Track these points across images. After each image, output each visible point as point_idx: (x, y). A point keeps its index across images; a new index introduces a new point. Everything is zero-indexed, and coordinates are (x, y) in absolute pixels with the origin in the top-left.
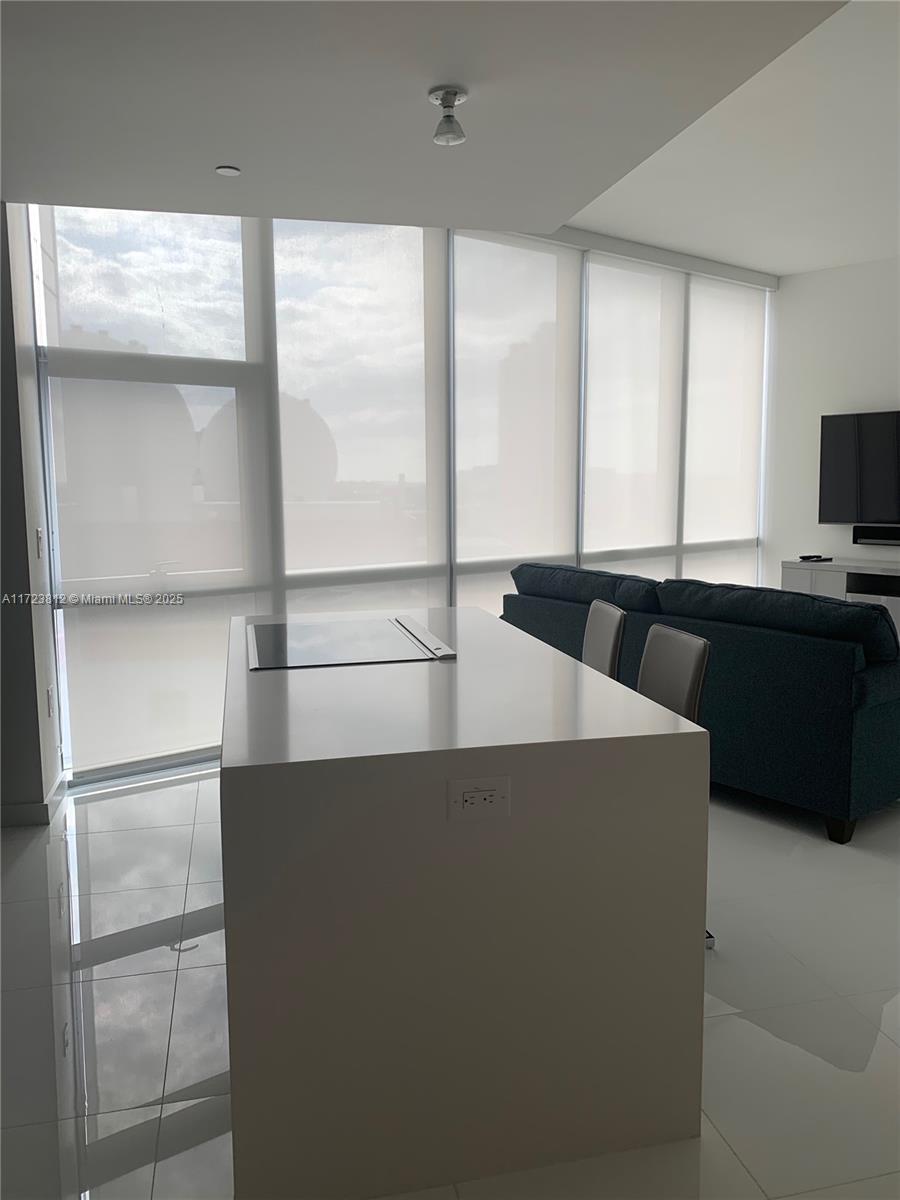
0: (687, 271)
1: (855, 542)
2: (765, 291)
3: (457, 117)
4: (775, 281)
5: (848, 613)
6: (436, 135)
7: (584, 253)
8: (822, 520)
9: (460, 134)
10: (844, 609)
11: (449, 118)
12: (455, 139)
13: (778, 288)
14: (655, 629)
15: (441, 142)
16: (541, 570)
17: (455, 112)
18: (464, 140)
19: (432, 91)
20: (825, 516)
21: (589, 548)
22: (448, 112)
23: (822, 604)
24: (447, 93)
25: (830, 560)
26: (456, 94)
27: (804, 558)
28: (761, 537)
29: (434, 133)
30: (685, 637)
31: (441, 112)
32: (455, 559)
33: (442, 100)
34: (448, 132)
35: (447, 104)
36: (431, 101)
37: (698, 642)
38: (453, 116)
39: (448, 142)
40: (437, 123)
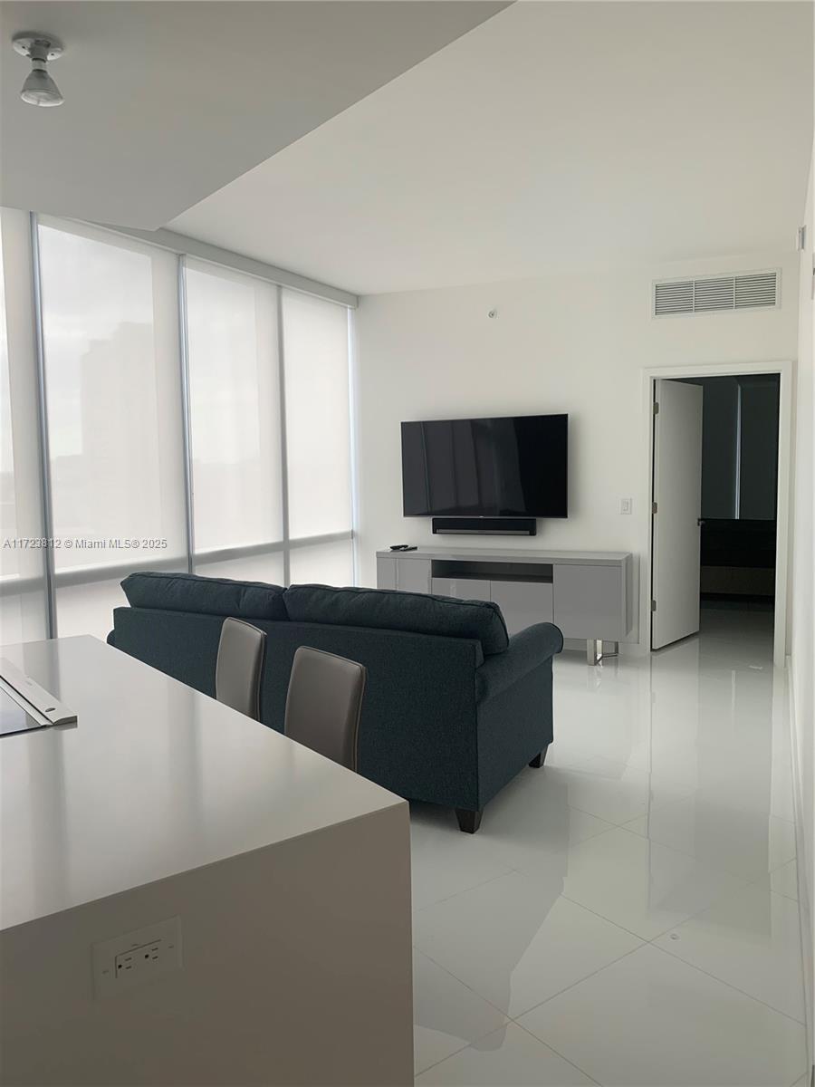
0: (279, 284)
1: (434, 532)
2: (346, 308)
3: (50, 74)
4: (355, 300)
5: (467, 611)
6: (24, 91)
7: (180, 257)
8: (406, 514)
9: (56, 95)
10: (462, 609)
11: (40, 73)
12: (48, 100)
13: (358, 306)
14: (301, 651)
15: (30, 100)
16: (155, 580)
17: (47, 67)
18: (61, 103)
19: (18, 36)
20: (409, 511)
21: (200, 549)
22: (37, 65)
23: (442, 604)
24: (37, 42)
25: (415, 548)
26: (48, 45)
27: (395, 548)
28: (355, 530)
29: (21, 88)
30: (338, 661)
31: (30, 66)
32: (53, 570)
33: (30, 49)
34: (41, 89)
35: (38, 54)
36: (16, 49)
37: (354, 668)
38: (45, 72)
39: (39, 101)
40: (27, 76)
